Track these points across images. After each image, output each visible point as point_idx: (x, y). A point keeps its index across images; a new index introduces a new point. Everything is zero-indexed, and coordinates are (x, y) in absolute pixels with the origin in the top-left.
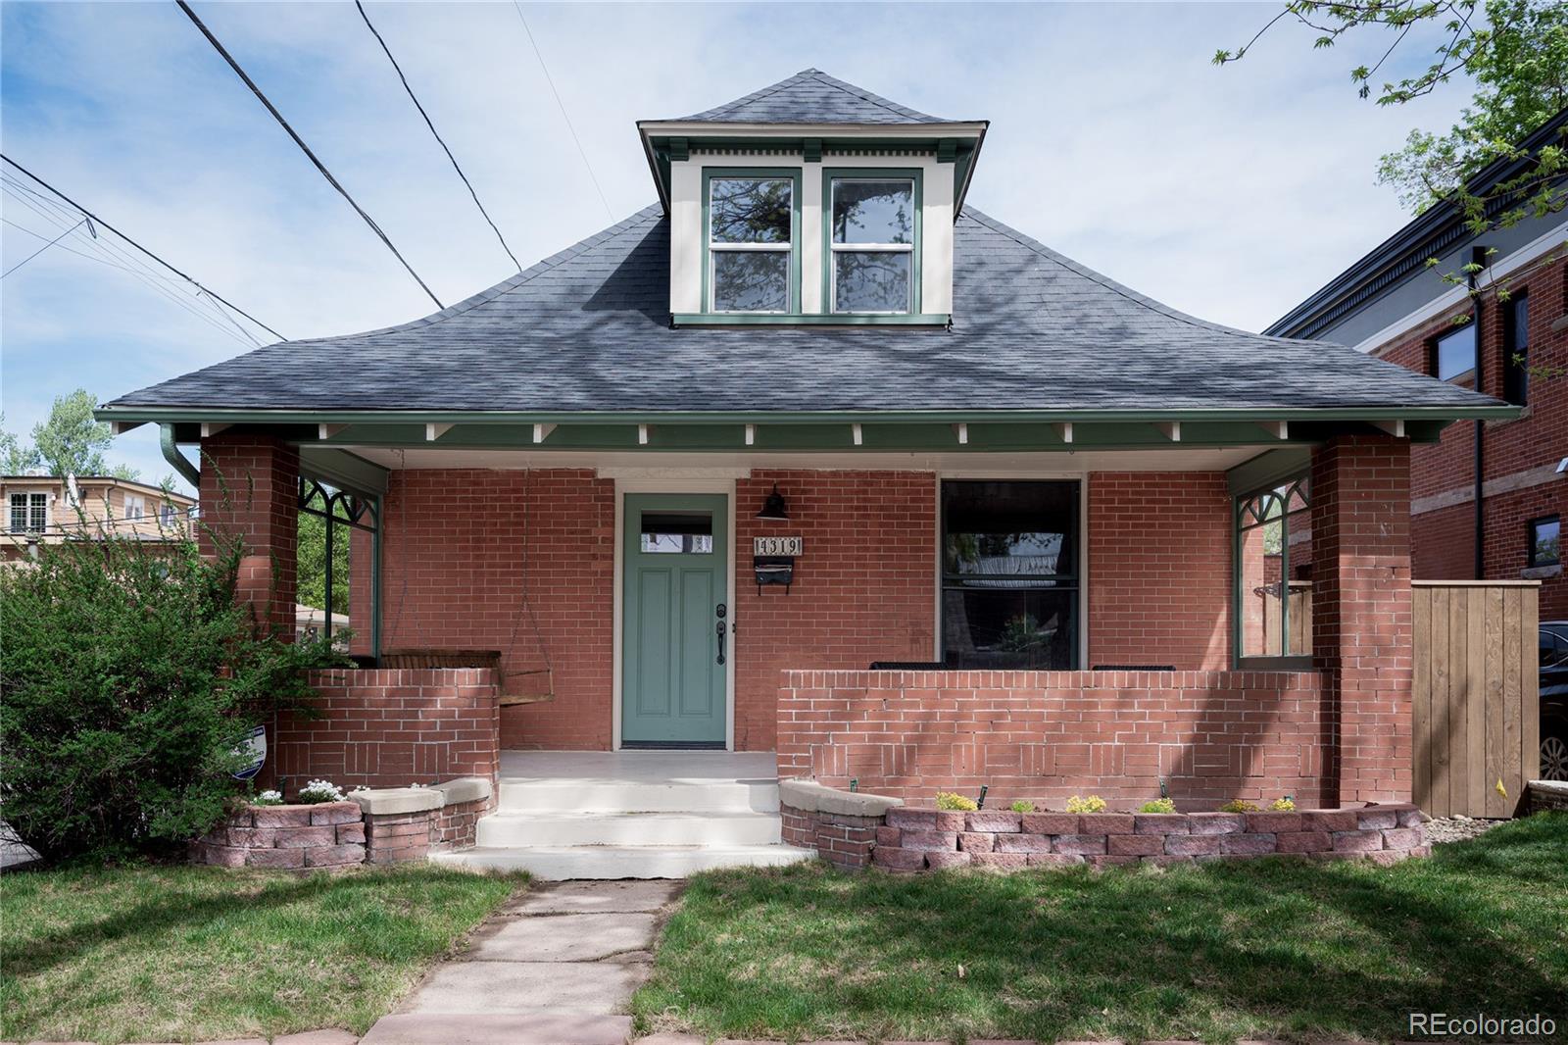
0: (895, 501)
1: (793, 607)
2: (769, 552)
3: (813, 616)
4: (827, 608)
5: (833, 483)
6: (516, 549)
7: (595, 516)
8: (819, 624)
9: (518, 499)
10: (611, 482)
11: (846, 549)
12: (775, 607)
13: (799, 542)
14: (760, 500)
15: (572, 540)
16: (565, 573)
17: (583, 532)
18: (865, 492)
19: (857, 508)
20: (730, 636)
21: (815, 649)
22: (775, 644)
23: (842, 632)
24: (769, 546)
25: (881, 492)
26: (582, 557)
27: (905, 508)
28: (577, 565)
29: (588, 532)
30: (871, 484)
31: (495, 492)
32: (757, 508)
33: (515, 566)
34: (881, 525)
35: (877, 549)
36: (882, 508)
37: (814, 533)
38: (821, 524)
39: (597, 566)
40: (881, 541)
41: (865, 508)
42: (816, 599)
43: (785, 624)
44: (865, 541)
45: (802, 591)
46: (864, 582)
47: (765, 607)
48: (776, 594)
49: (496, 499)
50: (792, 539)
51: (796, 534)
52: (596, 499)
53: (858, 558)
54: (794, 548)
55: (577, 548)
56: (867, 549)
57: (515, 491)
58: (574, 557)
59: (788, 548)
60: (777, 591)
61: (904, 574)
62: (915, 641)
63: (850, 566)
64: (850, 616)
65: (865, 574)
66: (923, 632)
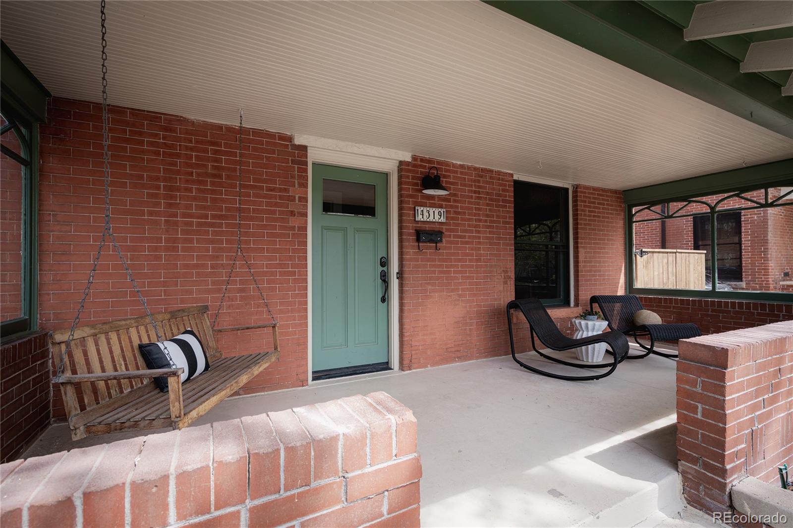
0: (494, 189)
1: (440, 260)
2: (425, 219)
3: (451, 266)
4: (459, 260)
5: (462, 173)
6: (214, 200)
7: (293, 177)
8: (455, 272)
9: (216, 152)
10: (304, 148)
11: (469, 220)
12: (428, 260)
13: (444, 212)
14: (417, 178)
15: (271, 197)
16: (265, 227)
17: (281, 190)
18: (479, 182)
19: (475, 192)
20: (395, 284)
21: (452, 291)
22: (430, 287)
23: (468, 278)
24: (426, 214)
25: (487, 183)
26: (281, 213)
27: (499, 195)
28: (276, 220)
29: (286, 190)
30: (482, 176)
31: (191, 141)
32: (416, 184)
33: (214, 217)
34: (488, 205)
35: (486, 221)
36: (487, 194)
37: (452, 207)
38: (455, 201)
39: (294, 222)
40: (487, 216)
41: (479, 193)
42: (454, 254)
43: (434, 272)
44: (479, 215)
45: (445, 248)
46: (479, 243)
47: (422, 260)
48: (428, 249)
49: (192, 149)
50: (440, 210)
51: (441, 207)
52: (293, 162)
53: (476, 226)
54: (441, 216)
55: (276, 205)
56: (480, 220)
57: (213, 143)
58: (274, 212)
59: (437, 217)
60: (430, 248)
61: (499, 239)
62: (505, 283)
63: (472, 232)
64: (472, 266)
65: (479, 238)
66: (509, 277)
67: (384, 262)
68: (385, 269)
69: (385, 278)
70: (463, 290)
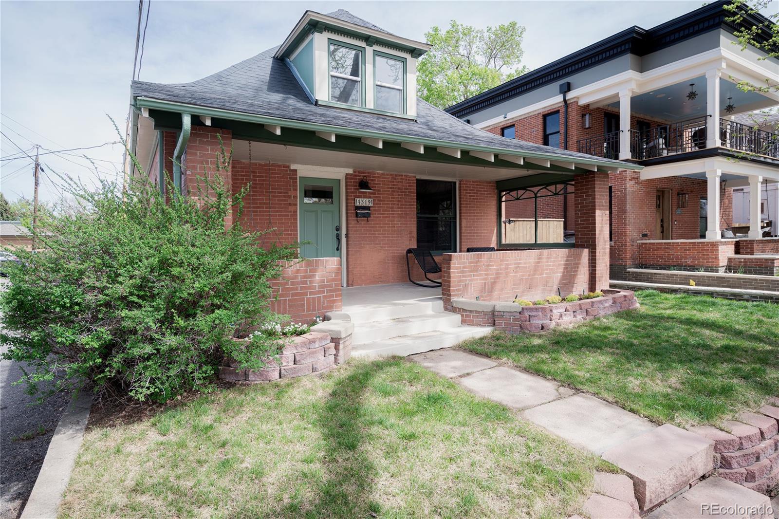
0: (403, 186)
1: (369, 227)
2: (361, 205)
3: (376, 231)
4: (381, 227)
5: (383, 178)
6: (254, 199)
7: (290, 186)
8: (379, 234)
9: (254, 176)
10: (295, 171)
11: (388, 204)
12: (363, 227)
13: (371, 201)
14: (356, 182)
15: (280, 197)
16: (277, 211)
17: (285, 193)
18: (393, 182)
19: (391, 188)
20: (344, 240)
21: (377, 244)
22: (363, 242)
23: (387, 237)
24: (361, 202)
25: (399, 182)
26: (285, 204)
27: (407, 189)
28: (282, 208)
29: (287, 193)
30: (395, 179)
31: (243, 172)
32: (356, 186)
33: (254, 207)
34: (399, 195)
35: (398, 205)
36: (399, 188)
37: (377, 197)
38: (379, 194)
39: (291, 209)
40: (399, 201)
41: (394, 188)
42: (377, 224)
43: (366, 234)
44: (394, 201)
45: (373, 220)
46: (394, 217)
47: (359, 227)
48: (363, 221)
49: (244, 176)
50: (369, 199)
51: (370, 197)
52: (290, 178)
53: (392, 208)
54: (370, 203)
55: (282, 200)
56: (394, 204)
57: (253, 172)
58: (281, 204)
59: (368, 203)
60: (364, 220)
61: (407, 214)
62: (410, 240)
63: (389, 211)
64: (389, 231)
65: (394, 214)
66: (413, 237)
67: (338, 229)
68: (338, 232)
69: (338, 238)
70: (383, 244)
